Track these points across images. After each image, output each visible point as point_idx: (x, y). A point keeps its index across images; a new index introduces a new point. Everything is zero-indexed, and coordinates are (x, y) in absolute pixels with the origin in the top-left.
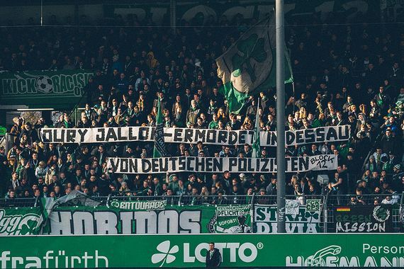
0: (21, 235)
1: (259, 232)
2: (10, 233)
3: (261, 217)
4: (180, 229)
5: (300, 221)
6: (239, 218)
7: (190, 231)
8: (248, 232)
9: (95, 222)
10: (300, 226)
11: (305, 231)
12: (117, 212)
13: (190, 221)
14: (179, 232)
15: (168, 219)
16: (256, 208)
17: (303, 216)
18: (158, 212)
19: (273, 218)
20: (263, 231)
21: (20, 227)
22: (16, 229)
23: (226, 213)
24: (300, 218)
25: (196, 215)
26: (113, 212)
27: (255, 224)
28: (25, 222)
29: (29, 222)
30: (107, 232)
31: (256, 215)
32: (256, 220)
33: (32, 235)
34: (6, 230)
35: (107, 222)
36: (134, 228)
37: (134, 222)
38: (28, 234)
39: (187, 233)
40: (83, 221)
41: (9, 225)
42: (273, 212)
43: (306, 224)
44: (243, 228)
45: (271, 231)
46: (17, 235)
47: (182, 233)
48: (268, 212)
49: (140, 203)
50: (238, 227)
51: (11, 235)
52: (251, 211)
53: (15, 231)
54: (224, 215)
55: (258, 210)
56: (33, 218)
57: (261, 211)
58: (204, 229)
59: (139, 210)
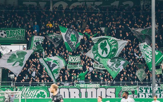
0: (37, 98)
1: (141, 97)
2: (32, 97)
3: (141, 91)
4: (106, 96)
5: (158, 93)
6: (132, 91)
7: (111, 97)
8: (136, 97)
9: (69, 93)
10: (158, 95)
11: (160, 97)
12: (79, 89)
13: (111, 92)
14: (106, 97)
15: (101, 92)
16: (139, 87)
17: (159, 91)
18: (97, 89)
19: (146, 91)
20: (142, 97)
21: (36, 95)
22: (35, 95)
23: (126, 89)
24: (158, 92)
25: (113, 90)
26: (77, 88)
27: (139, 94)
28: (39, 92)
29: (41, 92)
30: (75, 97)
31: (139, 90)
32: (139, 92)
33: (42, 98)
34: (30, 96)
35: (75, 93)
36: (86, 95)
37: (86, 92)
38: (40, 98)
39: (109, 97)
40: (64, 92)
41: (32, 94)
42: (146, 89)
43: (160, 94)
44: (134, 95)
45: (146, 97)
46: (35, 98)
47: (107, 97)
48: (144, 89)
49: (89, 85)
50: (131, 95)
51: (33, 98)
52: (137, 89)
53: (34, 96)
54: (125, 90)
55: (140, 88)
56: (42, 91)
57: (141, 89)
58: (117, 95)
59: (89, 88)
